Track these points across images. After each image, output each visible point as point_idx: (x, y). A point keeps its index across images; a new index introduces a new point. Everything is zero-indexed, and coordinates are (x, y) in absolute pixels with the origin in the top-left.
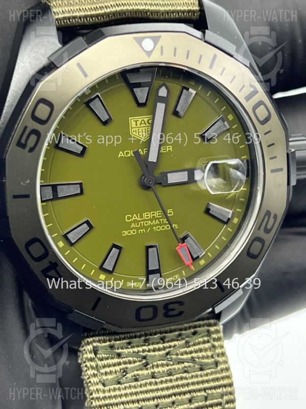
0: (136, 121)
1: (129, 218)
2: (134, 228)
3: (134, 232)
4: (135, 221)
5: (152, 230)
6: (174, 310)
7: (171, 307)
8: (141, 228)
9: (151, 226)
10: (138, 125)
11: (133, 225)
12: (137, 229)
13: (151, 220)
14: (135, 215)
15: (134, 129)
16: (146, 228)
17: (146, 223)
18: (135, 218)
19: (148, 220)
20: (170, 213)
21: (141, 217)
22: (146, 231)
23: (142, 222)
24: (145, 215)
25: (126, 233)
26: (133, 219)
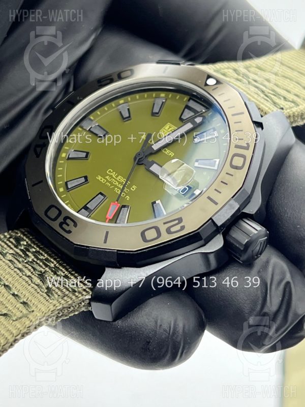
0: (170, 127)
1: (110, 172)
2: (106, 179)
3: (104, 181)
4: (111, 176)
5: (114, 189)
6: (68, 225)
7: (68, 221)
8: (110, 182)
9: (116, 186)
10: (169, 130)
11: (107, 177)
12: (107, 181)
13: (119, 183)
14: (114, 173)
15: (165, 130)
16: (112, 184)
17: (115, 182)
18: (114, 174)
19: (118, 181)
20: (133, 189)
21: (117, 177)
22: (110, 186)
23: (113, 180)
24: (120, 177)
25: (99, 178)
26: (112, 174)
